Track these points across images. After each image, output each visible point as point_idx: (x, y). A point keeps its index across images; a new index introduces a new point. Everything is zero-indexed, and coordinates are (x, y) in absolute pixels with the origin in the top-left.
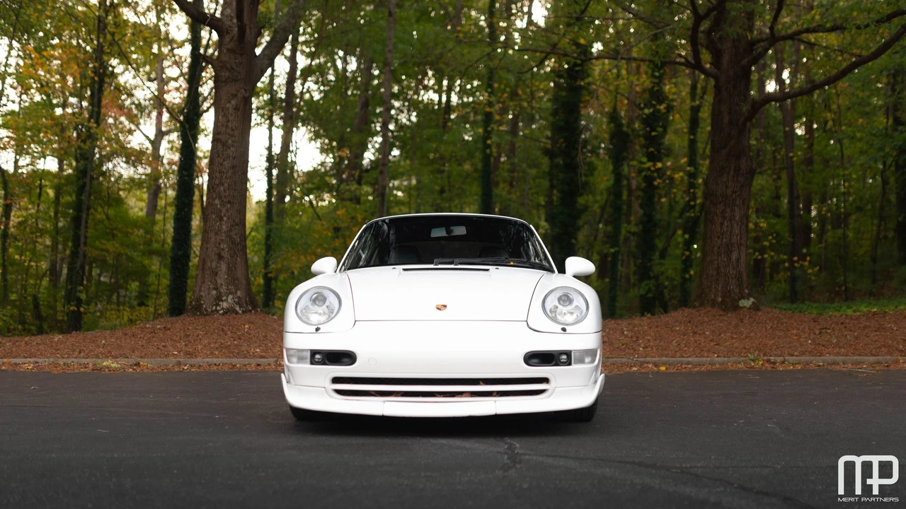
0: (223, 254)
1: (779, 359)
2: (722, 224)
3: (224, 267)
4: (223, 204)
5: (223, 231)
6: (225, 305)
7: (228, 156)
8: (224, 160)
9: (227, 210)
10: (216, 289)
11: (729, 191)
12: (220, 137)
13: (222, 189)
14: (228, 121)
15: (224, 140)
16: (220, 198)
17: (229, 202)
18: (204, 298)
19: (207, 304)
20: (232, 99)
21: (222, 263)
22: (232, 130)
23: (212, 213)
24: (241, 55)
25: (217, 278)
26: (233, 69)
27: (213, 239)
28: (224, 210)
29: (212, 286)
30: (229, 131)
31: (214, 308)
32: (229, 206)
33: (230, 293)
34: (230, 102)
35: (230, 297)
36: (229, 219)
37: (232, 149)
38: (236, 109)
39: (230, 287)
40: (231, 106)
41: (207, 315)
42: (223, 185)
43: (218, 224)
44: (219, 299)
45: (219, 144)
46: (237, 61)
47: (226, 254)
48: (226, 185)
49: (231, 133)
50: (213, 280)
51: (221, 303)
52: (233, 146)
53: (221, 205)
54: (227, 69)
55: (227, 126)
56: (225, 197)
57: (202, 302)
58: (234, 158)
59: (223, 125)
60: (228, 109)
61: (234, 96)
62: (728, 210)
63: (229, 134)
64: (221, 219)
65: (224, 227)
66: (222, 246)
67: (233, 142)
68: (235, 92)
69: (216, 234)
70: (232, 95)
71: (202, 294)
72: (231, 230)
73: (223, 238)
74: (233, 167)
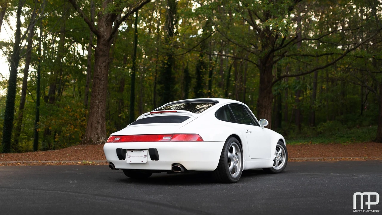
0: (99, 121)
2: (264, 115)
3: (100, 126)
4: (99, 103)
5: (99, 113)
6: (101, 141)
7: (102, 84)
8: (100, 86)
9: (101, 105)
10: (97, 134)
11: (267, 104)
12: (98, 77)
13: (99, 96)
14: (102, 71)
15: (100, 78)
17: (102, 102)
18: (93, 138)
19: (94, 140)
21: (99, 125)
22: (103, 74)
23: (95, 105)
24: (107, 46)
25: (97, 130)
26: (104, 51)
27: (95, 116)
28: (100, 105)
29: (96, 133)
30: (102, 75)
31: (97, 142)
32: (101, 103)
33: (103, 136)
34: (103, 64)
35: (103, 137)
36: (101, 108)
37: (103, 82)
38: (105, 66)
39: (102, 134)
40: (103, 65)
41: (95, 144)
42: (99, 95)
43: (97, 110)
44: (98, 138)
45: (98, 79)
46: (106, 48)
47: (100, 121)
48: (101, 95)
49: (103, 75)
50: (96, 131)
51: (100, 140)
52: (103, 80)
53: (98, 103)
54: (102, 51)
55: (101, 73)
56: (100, 99)
57: (92, 139)
59: (100, 72)
60: (102, 66)
61: (104, 62)
62: (266, 110)
64: (99, 108)
65: (100, 111)
66: (99, 118)
67: (104, 79)
68: (105, 60)
69: (97, 114)
70: (104, 61)
71: (92, 136)
72: (102, 112)
73: (99, 115)
74: (103, 88)
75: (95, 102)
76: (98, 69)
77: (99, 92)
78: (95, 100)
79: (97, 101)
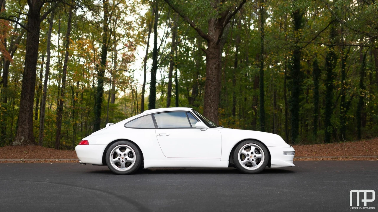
4: (212, 103)
5: (212, 112)
7: (213, 85)
8: (212, 87)
9: (213, 105)
12: (210, 78)
13: (211, 97)
14: (213, 73)
15: (211, 79)
16: (210, 100)
17: (214, 102)
20: (214, 65)
22: (214, 76)
23: (208, 105)
24: (217, 49)
26: (214, 54)
27: (208, 115)
28: (212, 104)
30: (213, 76)
32: (214, 103)
34: (213, 66)
36: (214, 107)
37: (214, 83)
38: (215, 68)
40: (214, 67)
42: (211, 95)
46: (215, 51)
48: (213, 95)
49: (214, 77)
52: (215, 81)
53: (211, 103)
54: (212, 54)
55: (212, 74)
56: (212, 100)
58: (215, 86)
59: (211, 74)
60: (213, 68)
61: (215, 64)
63: (213, 77)
64: (211, 108)
65: (212, 110)
66: (212, 117)
68: (215, 62)
69: (210, 113)
70: (214, 63)
72: (214, 112)
73: (212, 114)
74: (215, 89)
75: (208, 103)
76: (210, 71)
77: (211, 93)
78: (208, 101)
79: (209, 101)
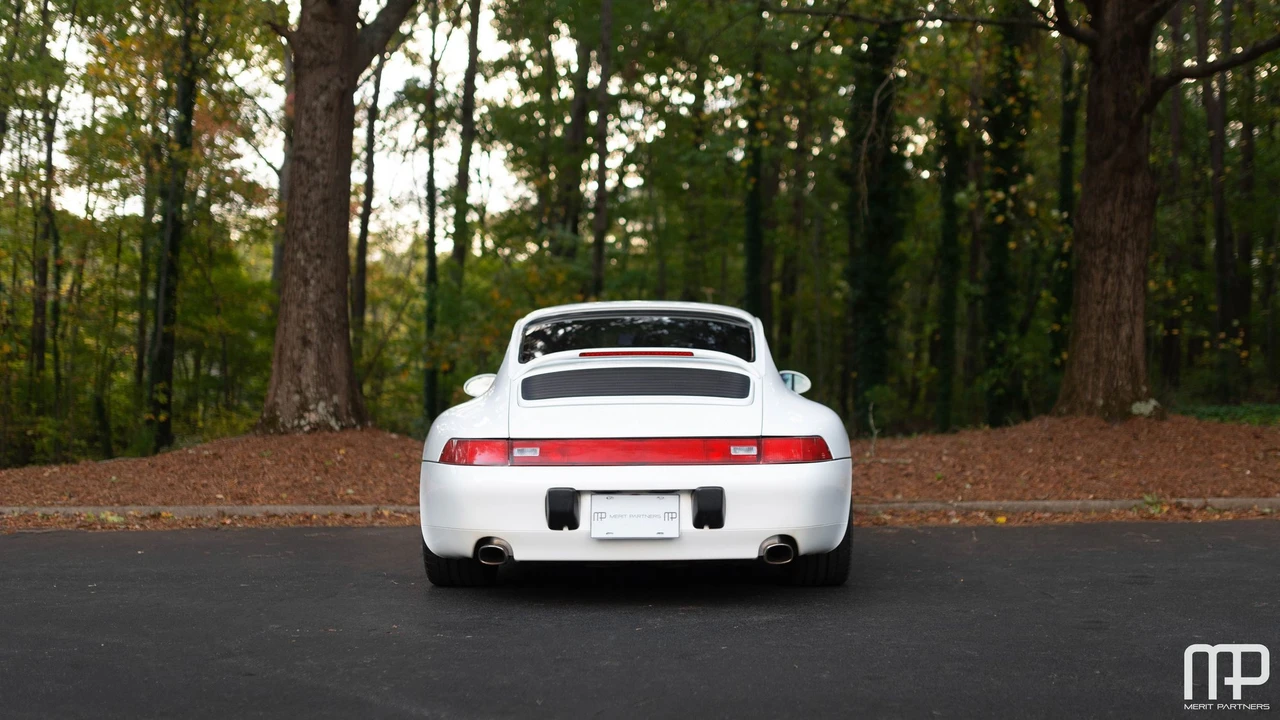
0: (309, 338)
1: (1197, 503)
2: (1104, 281)
3: (311, 358)
4: (309, 260)
5: (309, 301)
6: (313, 417)
7: (317, 184)
8: (310, 191)
9: (316, 269)
10: (300, 392)
11: (1116, 230)
12: (303, 153)
13: (307, 235)
14: (315, 129)
15: (309, 158)
16: (305, 249)
17: (319, 256)
18: (281, 408)
19: (285, 418)
20: (321, 93)
21: (309, 351)
22: (322, 142)
23: (292, 273)
25: (301, 376)
26: (321, 45)
27: (294, 315)
28: (310, 269)
29: (293, 388)
30: (317, 143)
31: (296, 422)
32: (318, 262)
33: (322, 398)
34: (318, 98)
35: (322, 404)
36: (318, 282)
37: (322, 172)
38: (328, 108)
39: (321, 389)
40: (319, 105)
41: (286, 433)
42: (308, 228)
43: (302, 290)
44: (304, 407)
45: (302, 165)
47: (314, 338)
48: (313, 229)
49: (320, 147)
50: (295, 378)
51: (306, 415)
52: (324, 168)
53: (306, 261)
55: (314, 137)
56: (312, 248)
57: (278, 413)
58: (326, 186)
59: (307, 135)
60: (315, 110)
61: (324, 89)
62: (1114, 258)
63: (317, 149)
64: (306, 282)
65: (312, 296)
66: (308, 326)
67: (324, 161)
68: (326, 83)
69: (299, 306)
70: (321, 87)
71: (279, 400)
72: (321, 300)
73: (310, 312)
74: (325, 201)
75: (293, 260)
76: (303, 123)
77: (307, 217)
78: (295, 252)
79: (300, 255)
